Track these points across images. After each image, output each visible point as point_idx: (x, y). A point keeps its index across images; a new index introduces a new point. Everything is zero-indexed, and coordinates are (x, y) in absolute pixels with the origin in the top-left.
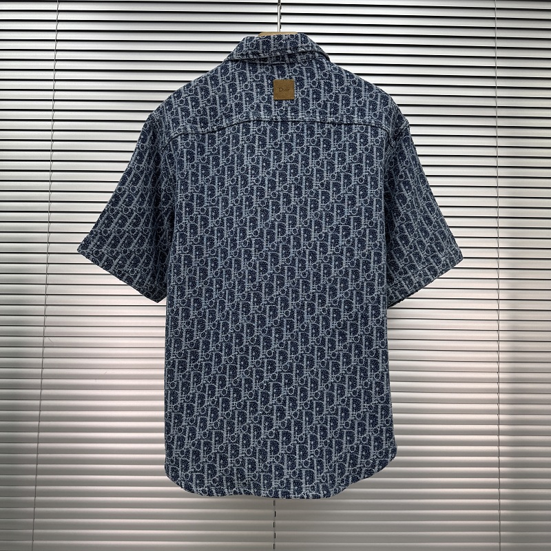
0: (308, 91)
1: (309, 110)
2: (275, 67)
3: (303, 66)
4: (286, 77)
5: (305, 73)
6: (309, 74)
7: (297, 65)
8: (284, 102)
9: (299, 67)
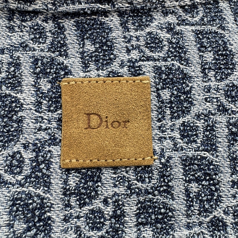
0: (211, 128)
1: (218, 213)
2: (69, 24)
3: (183, 22)
4: (115, 66)
5: (193, 52)
6: (209, 57)
7: (159, 19)
8: (107, 175)
9: (170, 29)
